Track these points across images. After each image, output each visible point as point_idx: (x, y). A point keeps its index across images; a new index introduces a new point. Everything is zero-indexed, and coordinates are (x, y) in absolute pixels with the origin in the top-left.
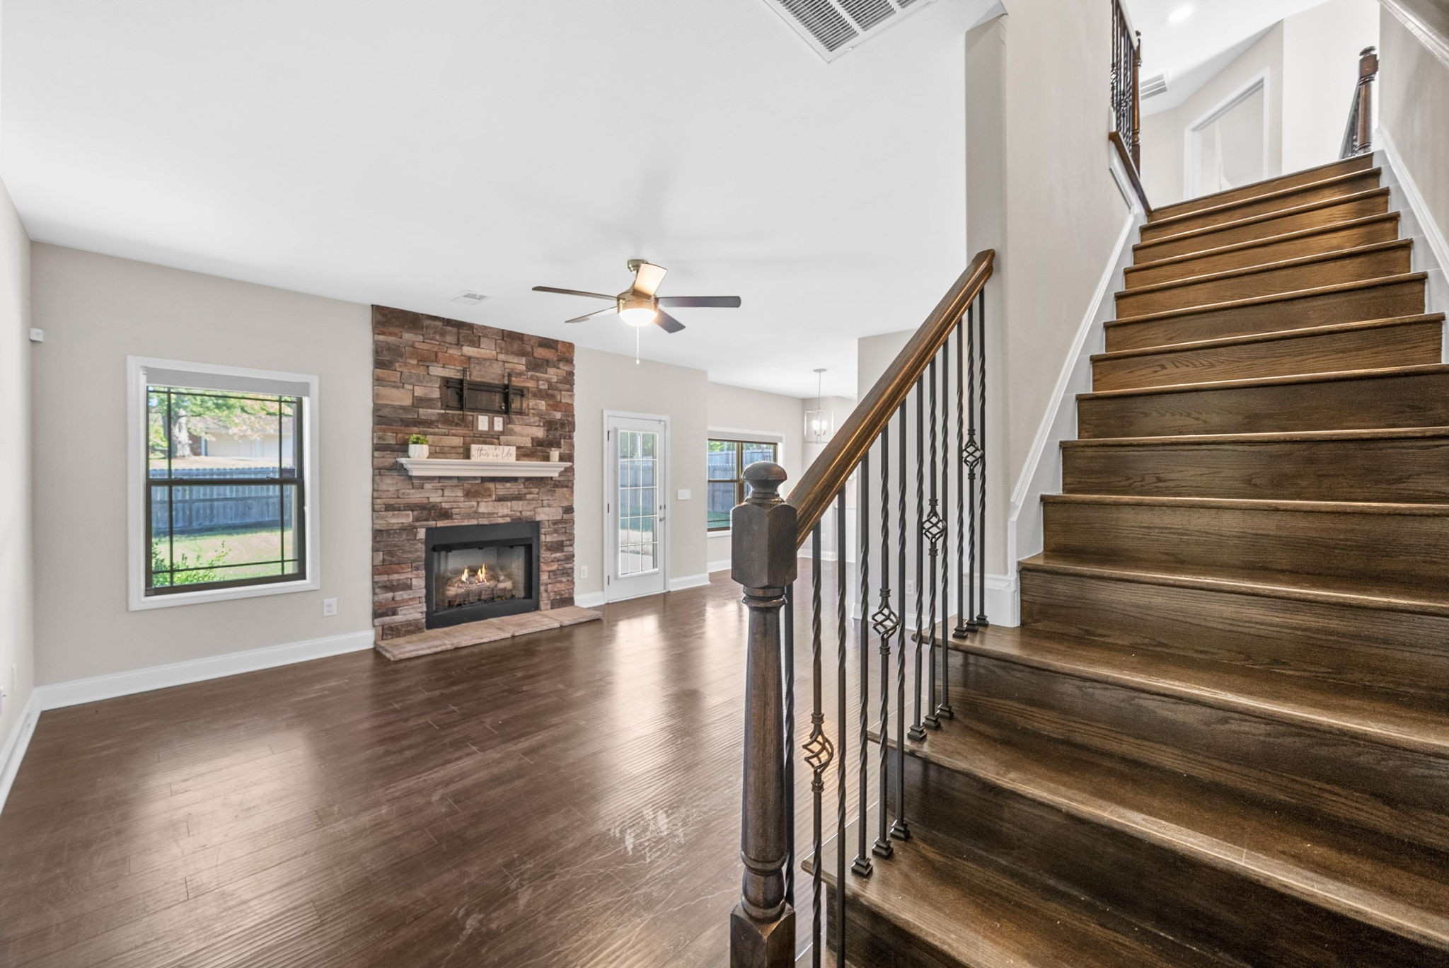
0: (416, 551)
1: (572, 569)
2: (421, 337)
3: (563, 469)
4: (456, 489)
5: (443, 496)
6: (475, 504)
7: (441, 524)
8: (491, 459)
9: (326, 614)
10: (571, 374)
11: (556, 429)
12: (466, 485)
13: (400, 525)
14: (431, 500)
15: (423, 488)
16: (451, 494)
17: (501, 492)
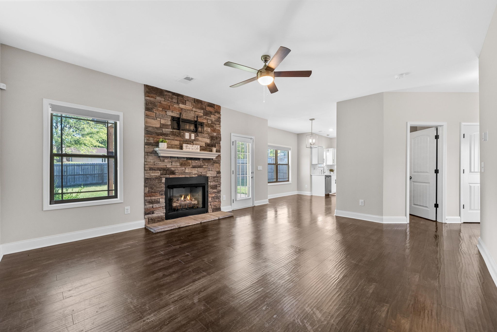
0: (161, 187)
1: (220, 196)
2: (164, 99)
3: (217, 156)
4: (177, 162)
5: (172, 165)
6: (184, 169)
7: (171, 176)
8: (190, 150)
9: (126, 213)
10: (220, 118)
11: (214, 140)
12: (180, 161)
13: (155, 176)
14: (167, 166)
15: (164, 161)
16: (175, 164)
17: (194, 164)
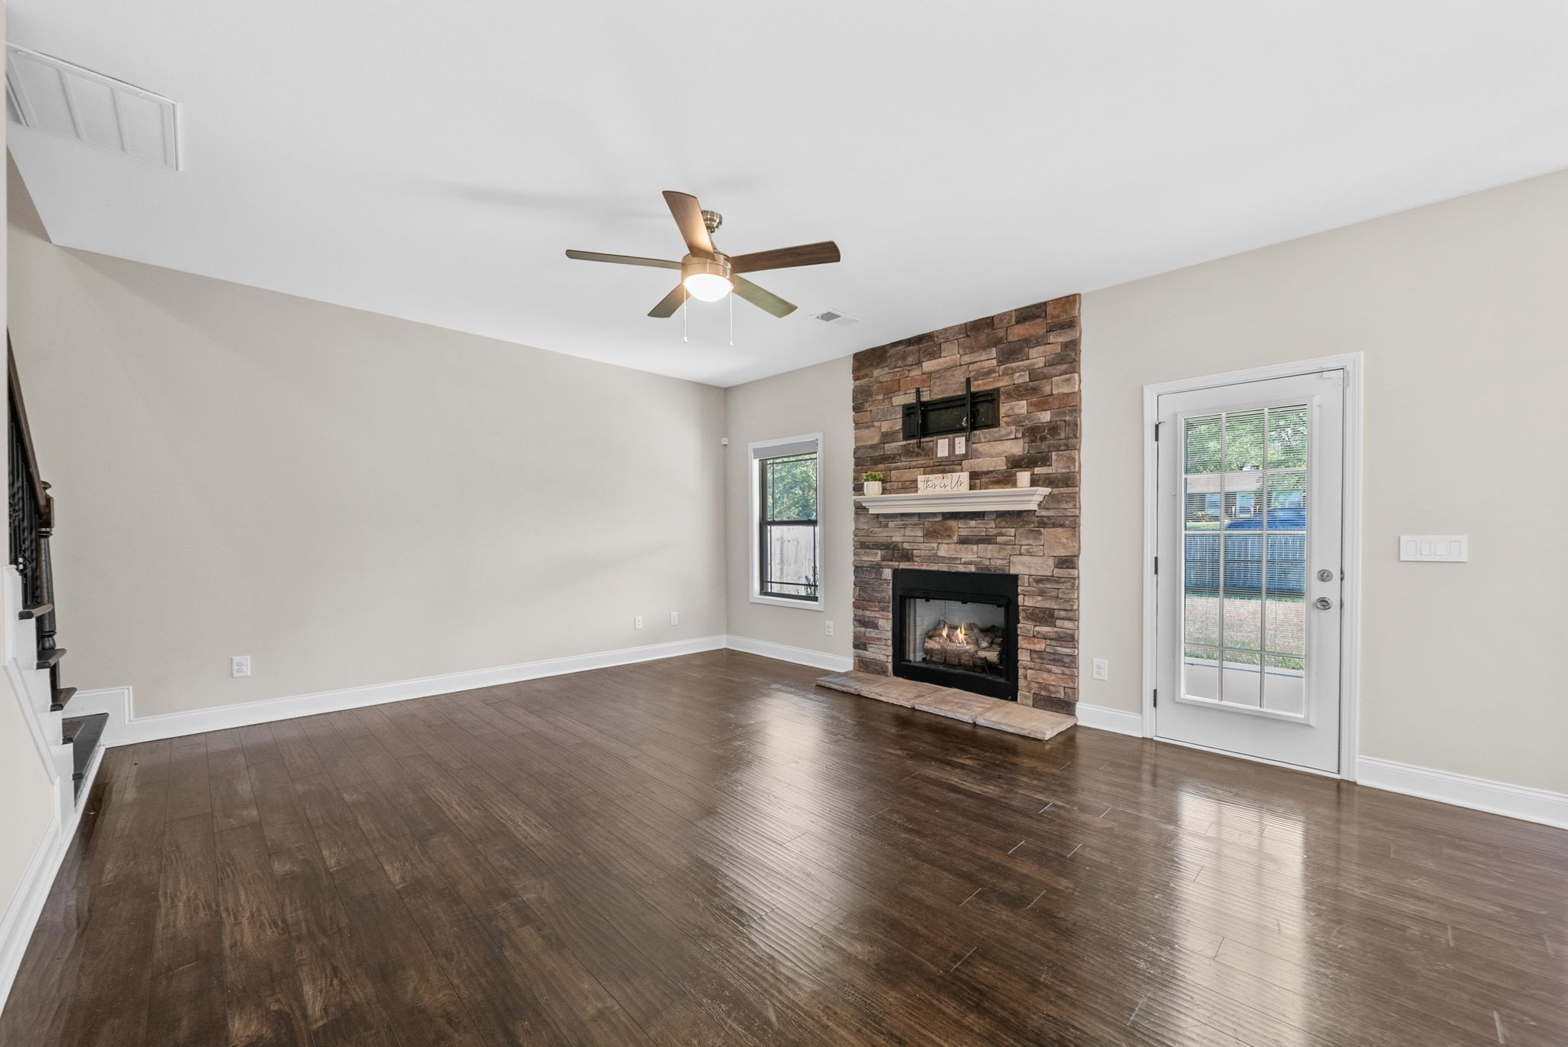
0: (882, 591)
1: (1073, 657)
2: (887, 369)
3: (1041, 498)
4: (917, 528)
5: (905, 535)
6: (935, 545)
7: (903, 565)
8: (938, 491)
9: (827, 633)
10: (1073, 346)
11: (1043, 439)
12: (926, 523)
13: (870, 563)
14: (895, 539)
15: (884, 527)
16: (912, 534)
17: (964, 533)
